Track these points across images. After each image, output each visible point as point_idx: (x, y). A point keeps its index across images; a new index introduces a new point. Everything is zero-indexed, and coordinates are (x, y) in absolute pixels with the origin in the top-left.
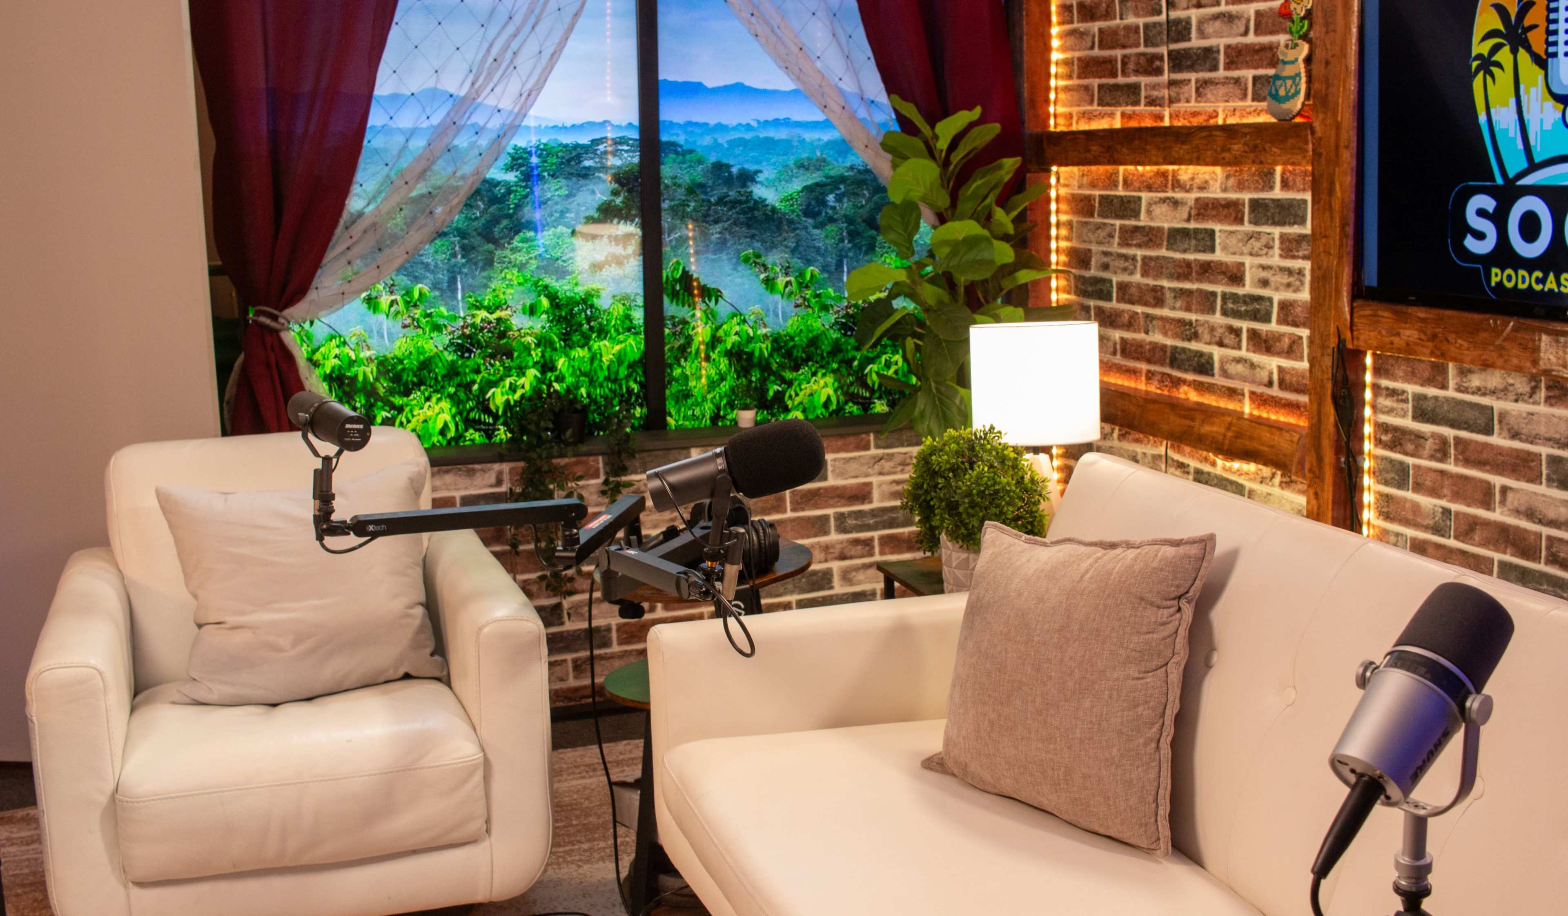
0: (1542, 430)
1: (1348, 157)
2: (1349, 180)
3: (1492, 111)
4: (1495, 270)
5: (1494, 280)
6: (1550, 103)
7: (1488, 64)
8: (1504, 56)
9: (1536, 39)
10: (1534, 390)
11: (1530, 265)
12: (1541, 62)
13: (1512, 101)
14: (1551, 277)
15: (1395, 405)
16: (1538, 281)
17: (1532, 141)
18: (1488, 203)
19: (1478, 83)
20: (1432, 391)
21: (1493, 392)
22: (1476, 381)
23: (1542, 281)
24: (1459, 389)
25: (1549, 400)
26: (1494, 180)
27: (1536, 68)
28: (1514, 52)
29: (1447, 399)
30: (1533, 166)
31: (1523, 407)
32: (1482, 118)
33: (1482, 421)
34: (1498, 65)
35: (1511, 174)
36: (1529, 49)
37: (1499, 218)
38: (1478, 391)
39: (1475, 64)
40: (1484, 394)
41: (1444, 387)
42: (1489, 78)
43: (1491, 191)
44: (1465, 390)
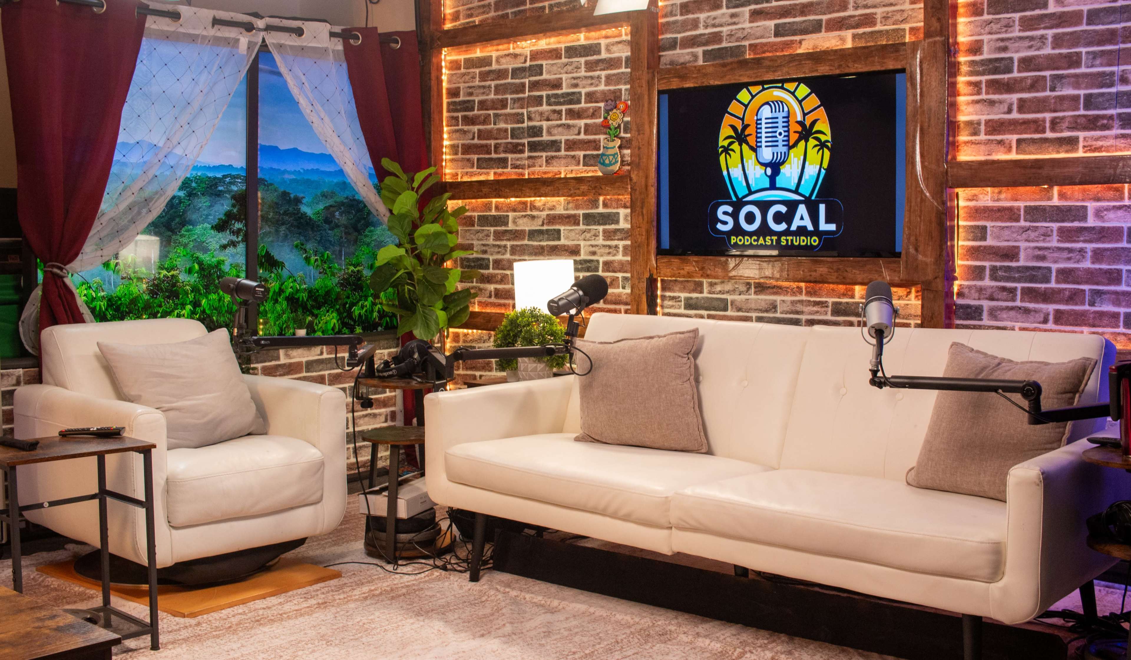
0: (753, 306)
1: (653, 191)
2: (653, 201)
3: (730, 170)
4: (732, 237)
5: (733, 242)
6: (759, 166)
7: (727, 150)
8: (736, 146)
9: (751, 140)
10: (748, 289)
11: (751, 234)
12: (754, 150)
13: (740, 165)
14: (761, 238)
15: (674, 304)
16: (755, 240)
17: (750, 182)
18: (729, 209)
19: (722, 158)
20: (694, 295)
21: (728, 292)
22: (718, 288)
23: (757, 240)
24: (710, 293)
25: (755, 293)
26: (731, 198)
27: (751, 152)
28: (740, 145)
29: (703, 298)
30: (751, 193)
31: (743, 297)
32: (725, 173)
33: (722, 306)
34: (733, 150)
35: (740, 197)
36: (747, 144)
37: (735, 216)
38: (720, 292)
39: (720, 150)
40: (723, 294)
41: (701, 292)
42: (728, 156)
43: (731, 204)
44: (714, 293)
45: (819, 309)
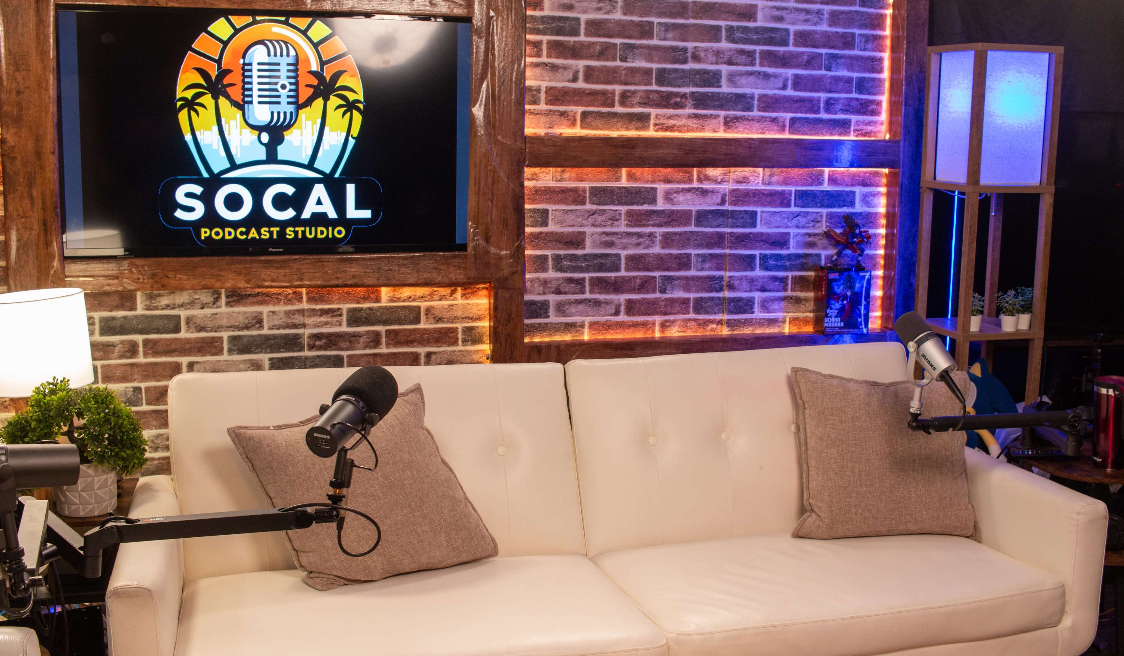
0: (224, 322)
1: (52, 161)
2: (52, 175)
3: (198, 133)
4: (203, 230)
5: (203, 236)
6: (248, 130)
7: (191, 104)
8: (207, 100)
9: (235, 93)
10: (217, 299)
11: (235, 225)
12: (240, 106)
13: (215, 128)
14: (253, 230)
16: (242, 233)
17: (233, 151)
18: (198, 190)
19: (183, 116)
20: (120, 314)
21: (181, 306)
22: (164, 301)
23: (247, 233)
24: (148, 308)
25: (228, 304)
26: (199, 173)
27: (235, 110)
28: (216, 98)
29: (136, 317)
30: (234, 166)
31: (208, 311)
32: (188, 137)
33: (171, 325)
34: (202, 105)
35: (216, 171)
36: (228, 97)
37: (207, 198)
38: (167, 307)
39: (179, 104)
40: (173, 308)
41: (133, 308)
42: (193, 113)
43: (199, 181)
44: (156, 308)
45: (329, 320)
